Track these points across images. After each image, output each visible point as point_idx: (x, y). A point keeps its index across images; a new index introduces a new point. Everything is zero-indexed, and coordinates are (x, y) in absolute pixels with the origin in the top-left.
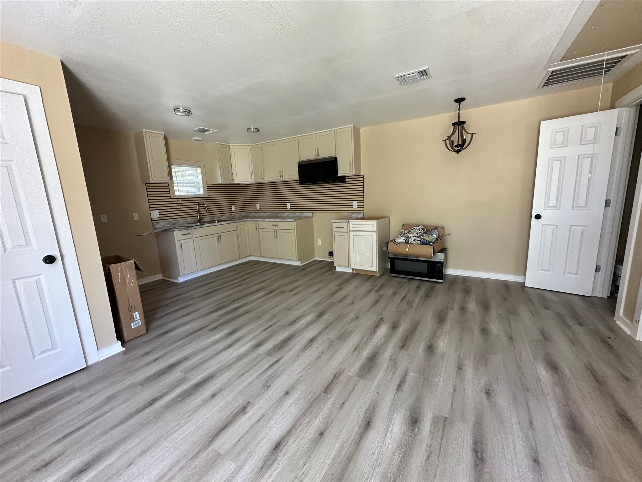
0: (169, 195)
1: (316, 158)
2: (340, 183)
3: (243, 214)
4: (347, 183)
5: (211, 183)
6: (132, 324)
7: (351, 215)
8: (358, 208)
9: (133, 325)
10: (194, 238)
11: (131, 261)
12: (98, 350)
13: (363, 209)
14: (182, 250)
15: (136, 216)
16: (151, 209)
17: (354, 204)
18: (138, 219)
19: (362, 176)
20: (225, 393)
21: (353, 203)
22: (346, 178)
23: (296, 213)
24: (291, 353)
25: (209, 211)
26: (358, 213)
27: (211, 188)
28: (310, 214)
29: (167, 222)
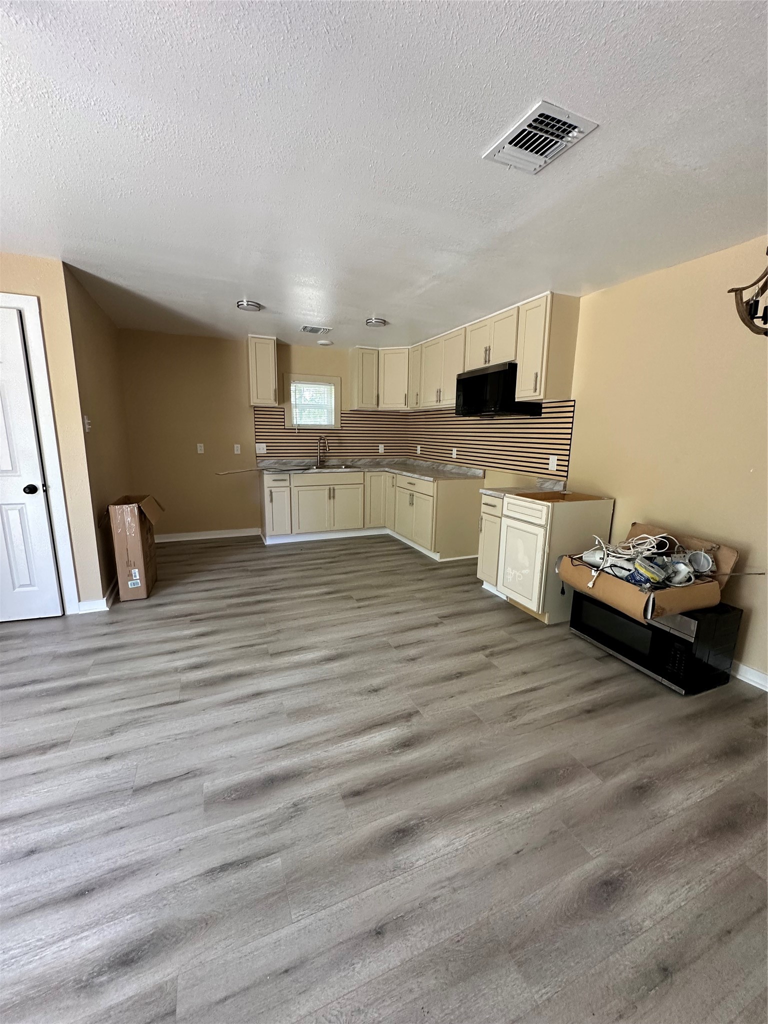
0: (283, 424)
1: (485, 366)
2: (529, 417)
3: (396, 460)
4: (543, 415)
5: (347, 408)
6: (129, 583)
7: (542, 484)
8: (557, 470)
9: (131, 584)
10: (292, 486)
11: (134, 505)
12: (79, 601)
13: (565, 474)
14: (272, 501)
15: (237, 449)
16: (257, 441)
17: (550, 462)
18: (239, 452)
19: (572, 404)
20: (74, 712)
21: (549, 459)
22: (544, 405)
23: (463, 468)
24: (205, 700)
25: (331, 451)
26: (555, 482)
27: (347, 416)
28: (480, 473)
29: (275, 461)
